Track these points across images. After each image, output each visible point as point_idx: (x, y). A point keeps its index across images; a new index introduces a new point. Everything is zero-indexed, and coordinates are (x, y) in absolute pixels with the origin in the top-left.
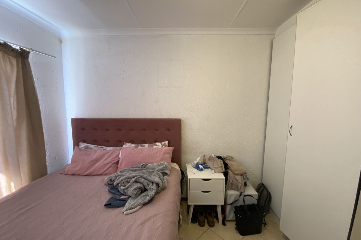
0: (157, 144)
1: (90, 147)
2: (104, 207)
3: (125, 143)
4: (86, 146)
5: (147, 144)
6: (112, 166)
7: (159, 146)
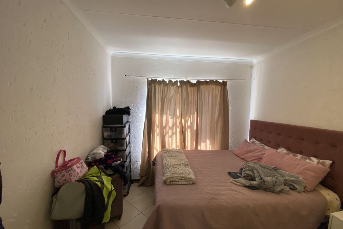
0: (313, 159)
1: (256, 142)
2: (228, 173)
3: (281, 147)
4: (254, 141)
5: (301, 155)
6: (257, 160)
7: (313, 161)
